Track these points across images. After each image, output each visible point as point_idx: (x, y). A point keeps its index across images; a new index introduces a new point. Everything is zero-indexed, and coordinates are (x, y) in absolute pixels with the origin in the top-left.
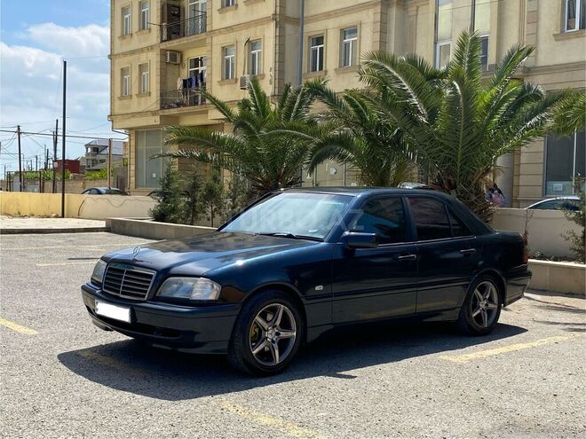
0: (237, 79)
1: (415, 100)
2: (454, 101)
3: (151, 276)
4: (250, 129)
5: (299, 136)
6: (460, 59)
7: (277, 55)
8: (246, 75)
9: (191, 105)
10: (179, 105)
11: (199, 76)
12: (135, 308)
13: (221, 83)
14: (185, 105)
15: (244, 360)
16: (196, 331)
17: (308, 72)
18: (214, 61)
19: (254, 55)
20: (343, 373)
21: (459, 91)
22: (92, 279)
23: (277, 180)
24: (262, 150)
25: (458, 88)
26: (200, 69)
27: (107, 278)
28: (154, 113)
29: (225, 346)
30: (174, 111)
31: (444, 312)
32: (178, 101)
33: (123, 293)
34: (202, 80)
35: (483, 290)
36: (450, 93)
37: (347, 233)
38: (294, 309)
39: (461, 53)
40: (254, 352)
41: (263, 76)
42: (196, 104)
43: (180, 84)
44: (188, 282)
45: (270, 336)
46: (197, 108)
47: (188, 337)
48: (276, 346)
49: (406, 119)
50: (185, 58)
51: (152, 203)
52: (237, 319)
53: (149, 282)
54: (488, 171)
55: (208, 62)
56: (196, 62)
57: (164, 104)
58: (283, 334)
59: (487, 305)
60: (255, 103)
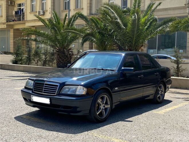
0: (37, 12)
1: (119, 20)
2: (134, 21)
3: (57, 86)
4: (56, 30)
5: (75, 32)
6: (135, 6)
7: (52, 3)
8: (40, 10)
9: (18, 21)
10: (13, 21)
11: (21, 10)
12: (51, 98)
13: (30, 13)
14: (16, 21)
15: (94, 117)
16: (78, 106)
17: (64, 10)
18: (28, 5)
19: (43, 3)
20: (126, 120)
21: (136, 17)
22: (25, 87)
23: (64, 49)
24: (59, 37)
25: (136, 16)
26: (22, 8)
27: (34, 87)
28: (4, 24)
29: (88, 112)
30: (12, 23)
31: (150, 96)
32: (13, 19)
33: (44, 92)
34: (23, 11)
35: (160, 87)
36: (134, 18)
37: (123, 68)
38: (109, 97)
39: (135, 4)
40: (98, 114)
41: (47, 11)
42: (20, 20)
43: (14, 13)
44: (74, 88)
45: (102, 107)
46: (21, 22)
47: (74, 109)
48: (104, 111)
49: (117, 27)
50: (16, 3)
51: (11, 57)
52: (92, 101)
53: (57, 88)
54: (142, 46)
55: (25, 5)
56: (20, 5)
57: (8, 20)
58: (106, 106)
59: (161, 93)
60: (55, 20)
